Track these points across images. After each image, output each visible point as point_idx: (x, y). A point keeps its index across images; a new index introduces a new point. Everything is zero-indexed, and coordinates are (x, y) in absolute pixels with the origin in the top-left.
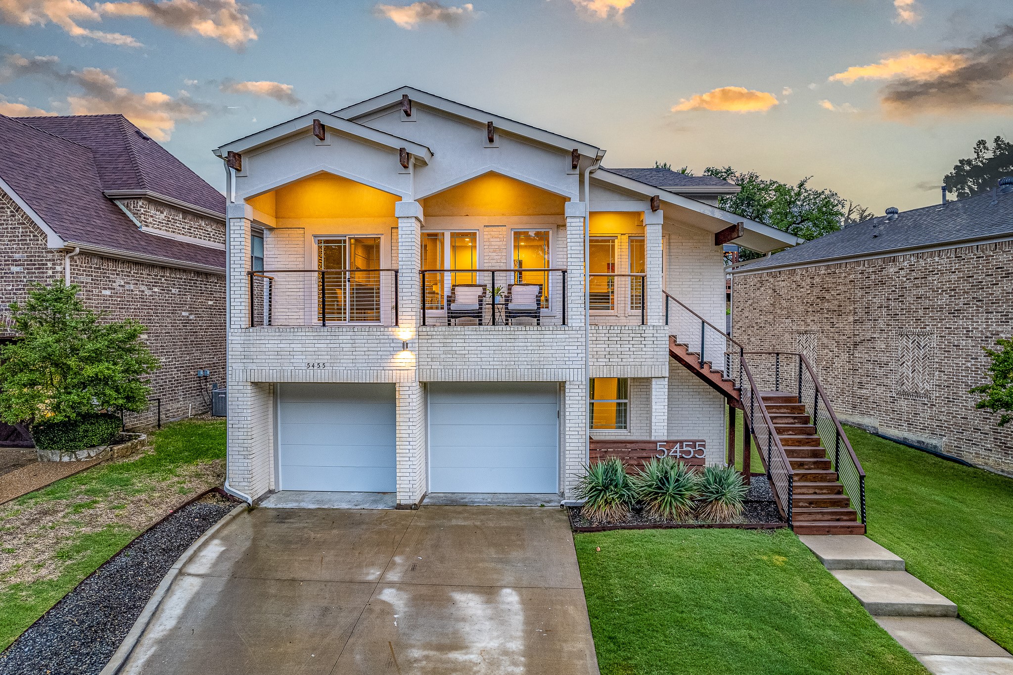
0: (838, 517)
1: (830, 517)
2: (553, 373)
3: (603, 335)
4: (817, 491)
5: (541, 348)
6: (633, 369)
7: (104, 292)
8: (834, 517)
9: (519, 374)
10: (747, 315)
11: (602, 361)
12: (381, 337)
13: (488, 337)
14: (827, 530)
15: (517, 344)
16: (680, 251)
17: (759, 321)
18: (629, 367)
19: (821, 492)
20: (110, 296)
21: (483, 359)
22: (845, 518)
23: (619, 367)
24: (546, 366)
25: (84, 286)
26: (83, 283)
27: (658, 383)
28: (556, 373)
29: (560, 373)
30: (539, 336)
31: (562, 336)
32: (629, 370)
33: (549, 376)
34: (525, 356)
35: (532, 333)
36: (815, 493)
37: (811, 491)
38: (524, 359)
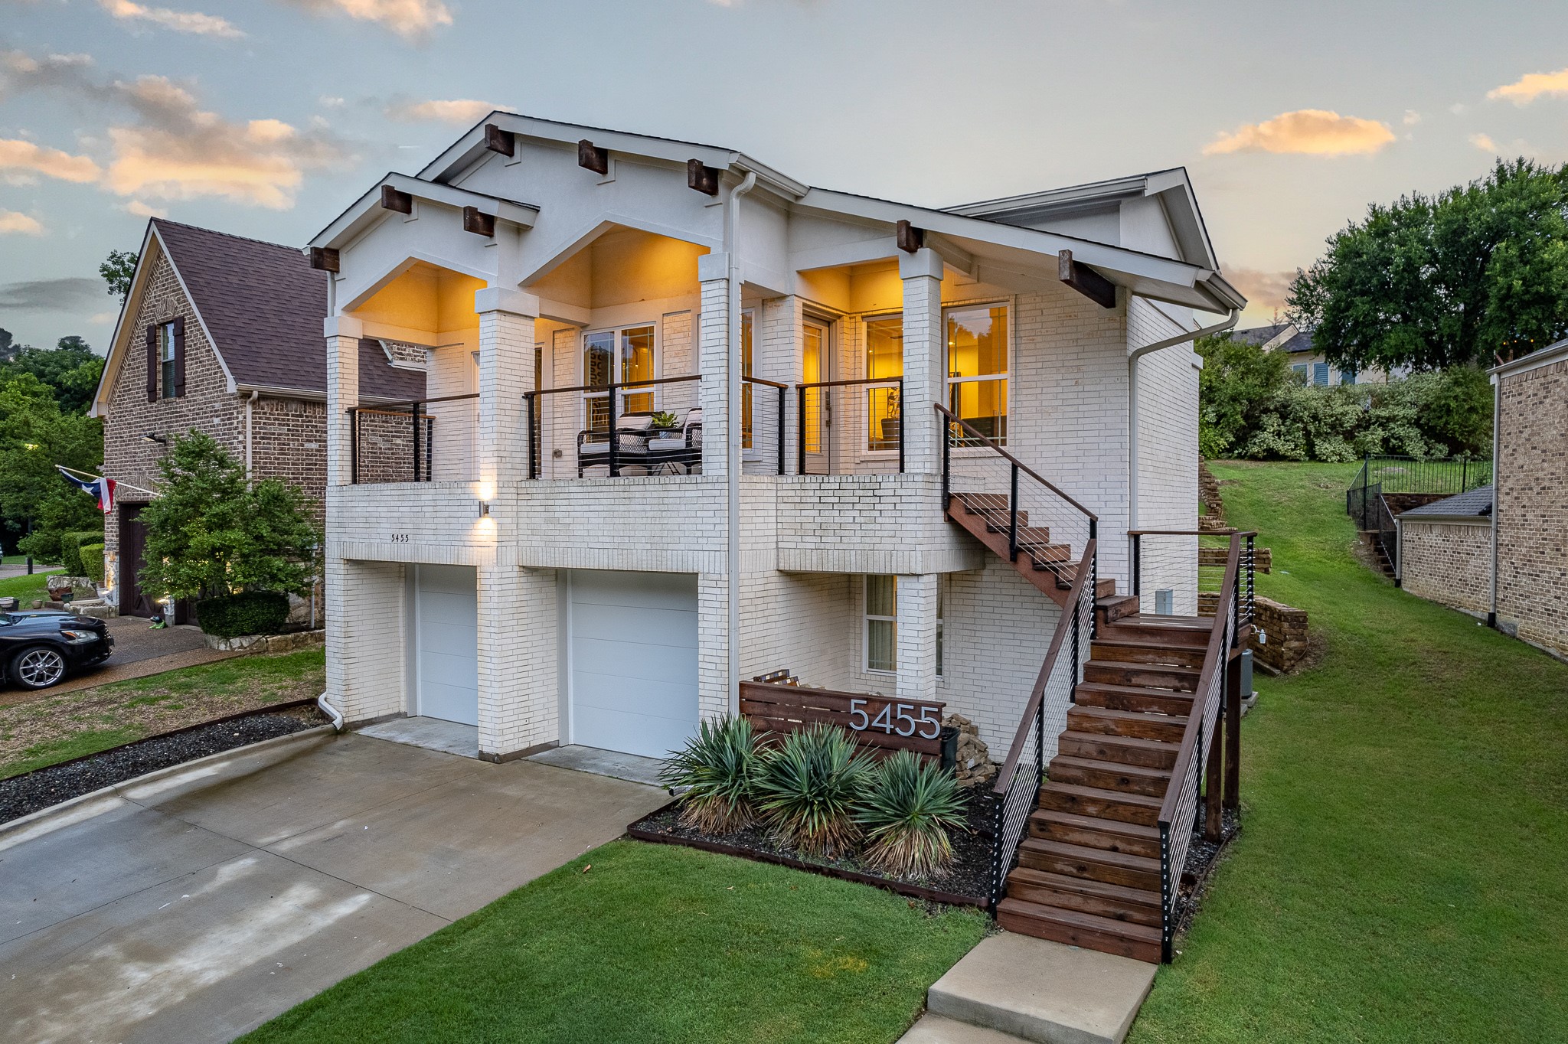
0: (1121, 911)
1: (1100, 907)
2: (680, 558)
3: (811, 493)
4: (1119, 845)
5: (664, 514)
6: (859, 557)
7: (307, 445)
8: (1111, 909)
9: (635, 558)
10: (1521, 462)
11: (811, 541)
12: (462, 497)
13: (598, 495)
14: (1071, 933)
15: (633, 508)
16: (1039, 326)
17: (1540, 474)
18: (853, 552)
19: (1128, 848)
20: (317, 450)
21: (591, 533)
22: (1137, 916)
23: (836, 552)
24: (671, 547)
25: (275, 439)
26: (274, 434)
27: (908, 585)
28: (685, 559)
29: (690, 559)
30: (662, 494)
31: (693, 494)
32: (853, 558)
33: (675, 563)
34: (643, 527)
35: (651, 488)
36: (1115, 849)
37: (1107, 842)
38: (641, 534)
